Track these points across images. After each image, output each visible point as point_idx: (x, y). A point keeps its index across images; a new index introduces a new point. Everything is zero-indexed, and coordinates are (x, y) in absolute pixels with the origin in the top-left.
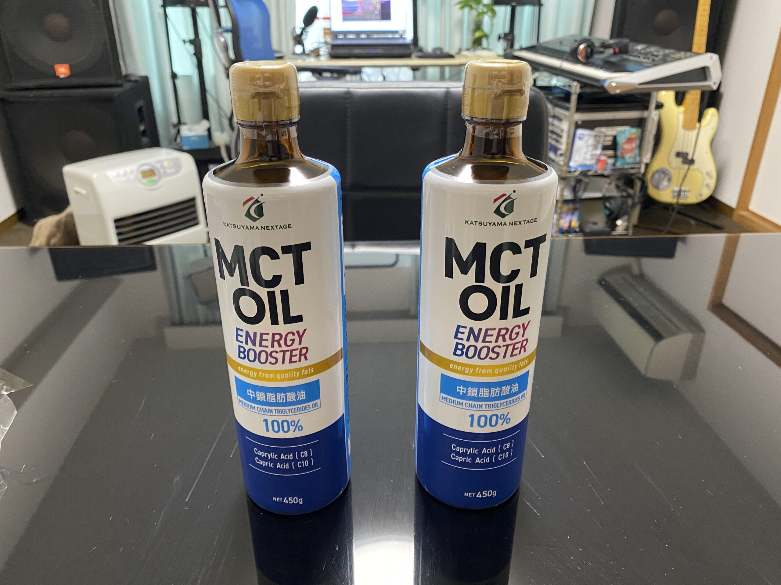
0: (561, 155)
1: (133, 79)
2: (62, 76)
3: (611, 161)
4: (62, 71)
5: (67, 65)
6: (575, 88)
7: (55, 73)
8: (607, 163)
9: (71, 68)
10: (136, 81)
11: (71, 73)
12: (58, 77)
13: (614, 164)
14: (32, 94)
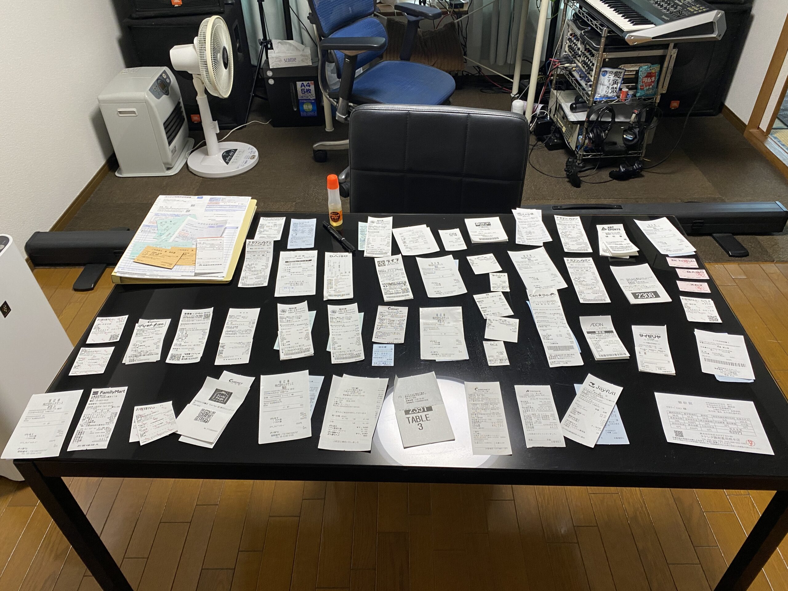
0: (591, 86)
1: (230, 2)
2: (176, 5)
3: (631, 93)
6: (604, 32)
7: (171, 2)
8: (628, 94)
10: (232, 4)
11: (182, 3)
12: (174, 6)
13: (634, 95)
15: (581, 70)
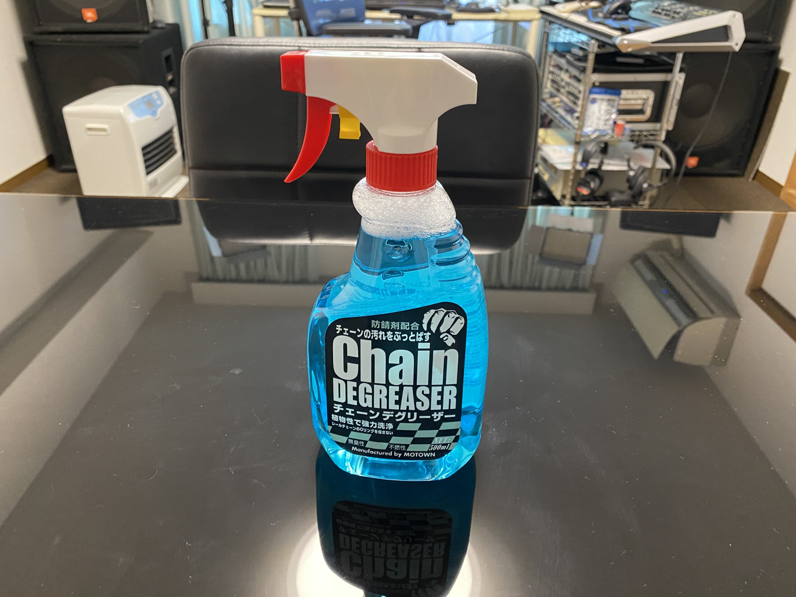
0: (578, 118)
1: (160, 25)
2: (89, 21)
3: (629, 126)
4: (90, 15)
5: (94, 10)
6: (593, 48)
7: (83, 18)
8: (625, 129)
9: (99, 12)
10: (162, 28)
11: (98, 18)
12: (85, 22)
14: (59, 38)
15: (566, 104)
